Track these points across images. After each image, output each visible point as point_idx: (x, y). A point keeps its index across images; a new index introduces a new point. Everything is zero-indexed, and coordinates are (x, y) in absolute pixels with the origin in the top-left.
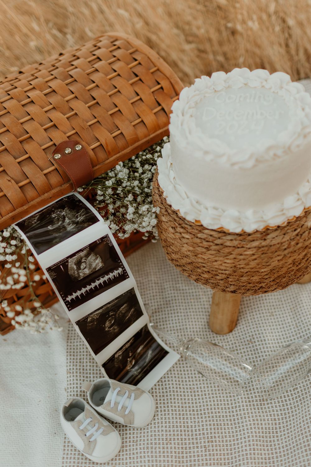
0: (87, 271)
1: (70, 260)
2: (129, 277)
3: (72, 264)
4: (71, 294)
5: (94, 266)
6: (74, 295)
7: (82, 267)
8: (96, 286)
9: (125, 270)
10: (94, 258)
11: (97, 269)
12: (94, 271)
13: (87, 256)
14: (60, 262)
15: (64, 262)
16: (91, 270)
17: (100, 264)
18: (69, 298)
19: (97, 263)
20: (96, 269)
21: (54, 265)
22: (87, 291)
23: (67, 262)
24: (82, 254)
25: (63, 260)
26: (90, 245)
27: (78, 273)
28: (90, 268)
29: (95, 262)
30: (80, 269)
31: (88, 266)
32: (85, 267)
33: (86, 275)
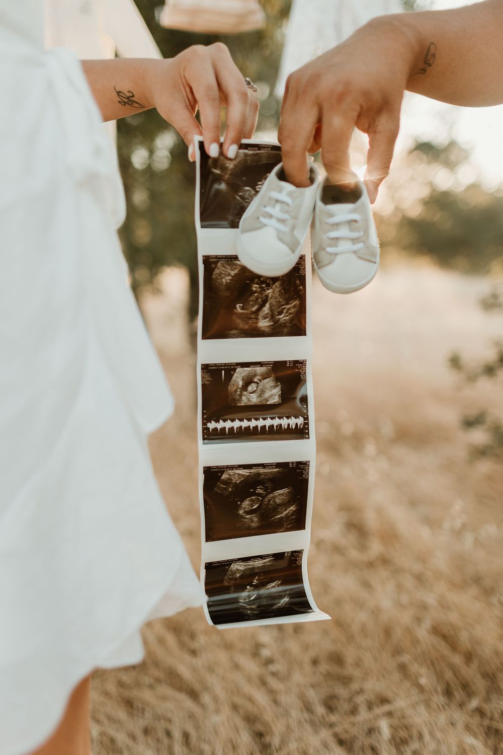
0: (254, 399)
1: (239, 370)
2: (309, 438)
3: (239, 377)
4: (217, 421)
5: (267, 395)
6: (220, 425)
7: (250, 388)
8: (257, 427)
9: (307, 424)
10: (272, 384)
11: (269, 403)
12: (264, 403)
13: (265, 377)
14: (225, 365)
15: (230, 369)
16: (259, 399)
17: (277, 397)
18: (212, 425)
19: (273, 394)
20: (268, 401)
21: (215, 365)
22: (241, 427)
23: (235, 370)
24: (260, 370)
25: (230, 365)
26: (275, 362)
27: (241, 395)
28: (260, 396)
29: (271, 390)
30: (246, 390)
31: (259, 392)
32: (254, 392)
33: (250, 403)
